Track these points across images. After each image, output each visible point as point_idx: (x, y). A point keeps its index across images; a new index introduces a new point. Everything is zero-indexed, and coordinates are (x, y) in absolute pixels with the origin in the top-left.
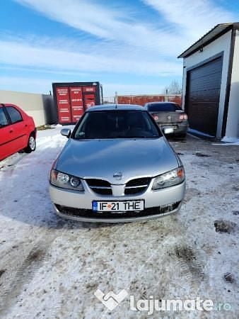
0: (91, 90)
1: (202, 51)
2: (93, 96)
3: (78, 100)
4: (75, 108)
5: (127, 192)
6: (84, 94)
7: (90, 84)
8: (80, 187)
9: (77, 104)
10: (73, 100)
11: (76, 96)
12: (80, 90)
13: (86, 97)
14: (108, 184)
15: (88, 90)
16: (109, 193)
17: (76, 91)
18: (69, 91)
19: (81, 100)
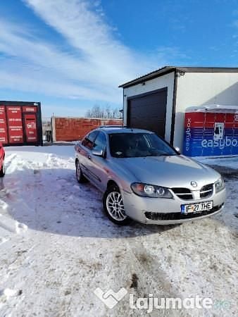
0: (32, 110)
1: (144, 84)
2: (34, 117)
3: (17, 120)
4: (13, 128)
5: (202, 196)
6: (23, 114)
7: (31, 104)
8: (169, 195)
9: (15, 124)
10: (11, 120)
11: (15, 116)
12: (19, 109)
13: (26, 117)
14: (188, 191)
15: (28, 109)
16: (190, 197)
17: (15, 110)
18: (6, 111)
19: (20, 120)
